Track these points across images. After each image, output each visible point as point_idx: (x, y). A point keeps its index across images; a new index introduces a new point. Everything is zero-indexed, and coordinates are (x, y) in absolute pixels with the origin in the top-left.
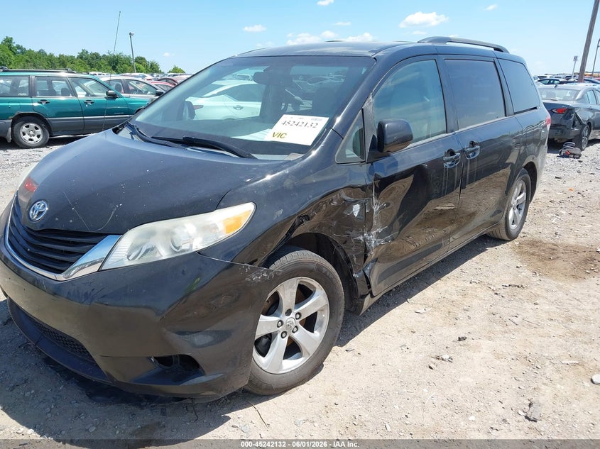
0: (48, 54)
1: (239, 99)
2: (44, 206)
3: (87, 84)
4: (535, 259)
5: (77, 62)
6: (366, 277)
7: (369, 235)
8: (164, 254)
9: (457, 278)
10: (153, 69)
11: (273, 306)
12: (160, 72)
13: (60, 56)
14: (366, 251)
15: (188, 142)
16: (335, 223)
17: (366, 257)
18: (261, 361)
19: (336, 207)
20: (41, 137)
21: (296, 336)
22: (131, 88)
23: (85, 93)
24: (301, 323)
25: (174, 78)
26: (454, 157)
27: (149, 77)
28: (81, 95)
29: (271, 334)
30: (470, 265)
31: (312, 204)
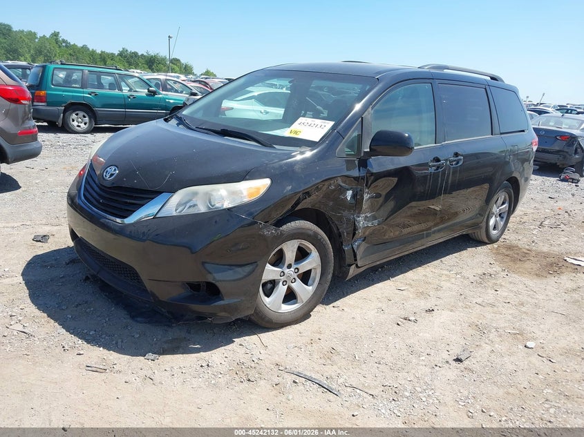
0: (91, 49)
1: (265, 104)
2: (115, 170)
3: (130, 81)
4: (507, 259)
5: (117, 59)
6: (354, 251)
7: (359, 217)
8: (202, 209)
9: (436, 267)
10: (187, 70)
11: (279, 260)
12: (193, 74)
13: (102, 52)
14: (355, 229)
15: (224, 133)
16: (331, 203)
17: (354, 234)
18: (267, 300)
19: (334, 191)
20: (87, 125)
21: (294, 285)
22: (168, 87)
23: (128, 89)
24: (298, 276)
25: (206, 81)
26: (439, 163)
27: (183, 77)
28: (126, 90)
29: (274, 280)
30: (450, 260)
31: (314, 185)
